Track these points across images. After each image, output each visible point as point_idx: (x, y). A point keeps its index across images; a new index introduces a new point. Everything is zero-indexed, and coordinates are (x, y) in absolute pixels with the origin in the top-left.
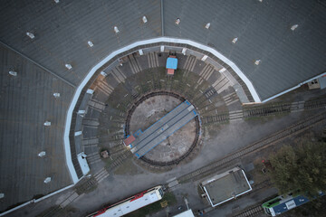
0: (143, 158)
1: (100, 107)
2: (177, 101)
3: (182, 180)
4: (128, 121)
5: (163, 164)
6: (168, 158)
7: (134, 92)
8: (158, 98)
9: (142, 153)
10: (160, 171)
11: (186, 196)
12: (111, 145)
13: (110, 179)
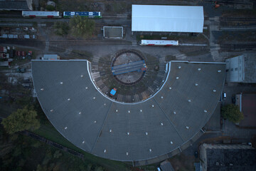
0: (142, 59)
1: (150, 88)
2: (117, 77)
3: (130, 43)
4: (141, 78)
5: (135, 53)
6: (132, 55)
7: (133, 88)
8: (125, 81)
9: (142, 62)
10: (138, 51)
11: (131, 36)
12: (153, 71)
13: (159, 57)
